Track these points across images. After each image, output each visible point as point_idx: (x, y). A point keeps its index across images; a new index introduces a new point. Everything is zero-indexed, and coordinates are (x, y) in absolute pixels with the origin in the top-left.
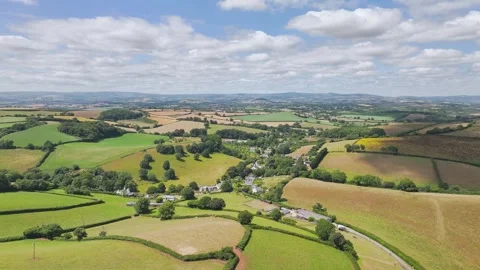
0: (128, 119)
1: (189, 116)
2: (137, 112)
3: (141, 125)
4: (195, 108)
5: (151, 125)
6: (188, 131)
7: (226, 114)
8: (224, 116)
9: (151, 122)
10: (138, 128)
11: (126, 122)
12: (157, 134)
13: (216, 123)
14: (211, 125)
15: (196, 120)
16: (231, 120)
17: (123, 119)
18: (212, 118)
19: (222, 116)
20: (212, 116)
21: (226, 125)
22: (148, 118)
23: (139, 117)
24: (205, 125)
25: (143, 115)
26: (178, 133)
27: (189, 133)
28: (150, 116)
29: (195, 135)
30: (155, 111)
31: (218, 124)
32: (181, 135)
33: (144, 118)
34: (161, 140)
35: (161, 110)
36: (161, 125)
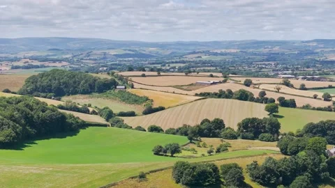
0: (85, 92)
1: (224, 87)
2: (103, 77)
3: (117, 107)
4: (227, 71)
5: (138, 109)
6: (232, 123)
7: (308, 84)
8: (303, 88)
9: (136, 100)
10: (110, 115)
11: (80, 100)
12: (154, 129)
13: (292, 104)
14: (282, 111)
15: (244, 96)
16: (327, 98)
18: (278, 92)
19: (300, 89)
20: (279, 89)
21: (319, 109)
22: (129, 90)
23: (110, 89)
24: (268, 109)
25: (118, 85)
26: (210, 130)
27: (236, 128)
28: (133, 87)
29: (252, 135)
30: (144, 76)
31: (301, 108)
32: (219, 133)
33: (121, 91)
34: (171, 145)
35: (156, 73)
36: (162, 109)
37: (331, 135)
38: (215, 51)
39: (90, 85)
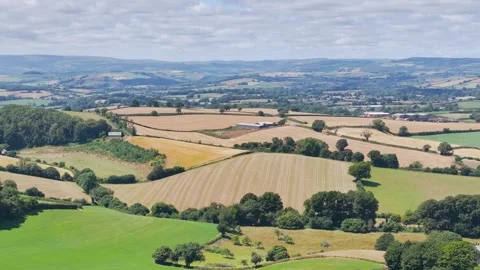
0: (56, 143)
1: (281, 133)
2: (89, 116)
3: (103, 165)
4: (286, 103)
5: (141, 170)
6: (295, 201)
7: (414, 126)
8: (404, 133)
9: (139, 155)
10: (91, 183)
11: (47, 156)
12: (163, 211)
13: (391, 162)
14: (377, 174)
15: (313, 149)
16: (446, 151)
17: (41, 143)
18: (367, 141)
19: (400, 135)
20: (367, 136)
21: (437, 171)
22: (129, 138)
23: (97, 136)
24: (353, 172)
25: (110, 130)
26: (256, 212)
27: (301, 210)
28: (134, 134)
29: (329, 221)
30: (155, 114)
31: (406, 169)
32: (272, 218)
33: (115, 141)
34: (185, 247)
35: (173, 110)
36: (180, 170)
37: (466, 222)
38: (268, 75)
39: (66, 131)
